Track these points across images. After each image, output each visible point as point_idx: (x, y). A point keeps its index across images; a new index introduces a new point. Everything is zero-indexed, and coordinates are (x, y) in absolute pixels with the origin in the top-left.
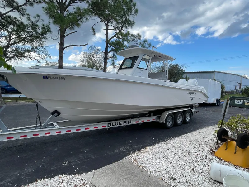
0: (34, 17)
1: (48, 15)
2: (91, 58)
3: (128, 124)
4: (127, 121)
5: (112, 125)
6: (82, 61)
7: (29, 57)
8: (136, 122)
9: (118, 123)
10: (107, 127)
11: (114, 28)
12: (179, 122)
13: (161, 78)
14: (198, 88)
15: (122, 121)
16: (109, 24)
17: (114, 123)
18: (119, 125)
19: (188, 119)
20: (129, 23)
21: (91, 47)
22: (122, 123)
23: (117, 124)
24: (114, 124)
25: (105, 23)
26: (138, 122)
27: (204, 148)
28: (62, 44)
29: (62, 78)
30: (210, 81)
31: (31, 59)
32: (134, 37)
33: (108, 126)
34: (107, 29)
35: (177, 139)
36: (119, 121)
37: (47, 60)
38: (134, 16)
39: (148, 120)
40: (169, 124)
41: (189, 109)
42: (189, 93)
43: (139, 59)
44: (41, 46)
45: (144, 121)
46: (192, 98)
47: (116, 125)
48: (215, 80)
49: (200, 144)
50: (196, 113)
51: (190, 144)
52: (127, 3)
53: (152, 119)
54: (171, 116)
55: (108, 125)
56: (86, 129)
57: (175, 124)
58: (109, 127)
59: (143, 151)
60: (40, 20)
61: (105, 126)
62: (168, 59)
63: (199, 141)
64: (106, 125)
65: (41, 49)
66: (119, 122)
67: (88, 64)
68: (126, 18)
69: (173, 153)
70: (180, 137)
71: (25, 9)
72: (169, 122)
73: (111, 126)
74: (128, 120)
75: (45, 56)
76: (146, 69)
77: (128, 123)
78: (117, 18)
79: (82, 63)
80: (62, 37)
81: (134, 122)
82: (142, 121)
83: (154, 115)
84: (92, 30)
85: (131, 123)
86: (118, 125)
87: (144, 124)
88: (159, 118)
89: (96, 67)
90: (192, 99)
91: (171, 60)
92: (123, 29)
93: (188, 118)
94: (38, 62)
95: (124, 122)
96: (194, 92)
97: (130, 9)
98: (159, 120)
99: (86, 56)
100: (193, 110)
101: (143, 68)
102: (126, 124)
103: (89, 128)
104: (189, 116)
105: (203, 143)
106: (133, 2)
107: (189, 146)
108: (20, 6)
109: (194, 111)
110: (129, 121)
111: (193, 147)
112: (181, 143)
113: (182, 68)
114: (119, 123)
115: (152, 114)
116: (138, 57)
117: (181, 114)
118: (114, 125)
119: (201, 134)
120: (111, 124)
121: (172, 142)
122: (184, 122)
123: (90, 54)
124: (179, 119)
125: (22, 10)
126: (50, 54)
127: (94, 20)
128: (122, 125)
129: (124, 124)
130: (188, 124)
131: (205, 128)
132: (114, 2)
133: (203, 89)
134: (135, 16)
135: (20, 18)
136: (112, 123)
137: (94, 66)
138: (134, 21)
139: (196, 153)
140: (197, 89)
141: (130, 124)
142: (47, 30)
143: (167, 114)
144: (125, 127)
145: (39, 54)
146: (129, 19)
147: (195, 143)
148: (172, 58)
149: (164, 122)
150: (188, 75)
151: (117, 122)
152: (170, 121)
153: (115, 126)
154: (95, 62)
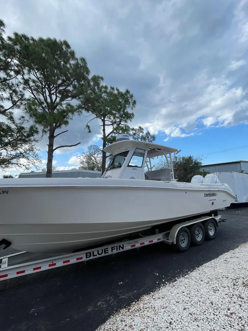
0: (19, 119)
1: (28, 114)
2: (92, 159)
3: (119, 251)
4: (117, 247)
5: (94, 256)
6: (82, 163)
7: (16, 164)
8: (132, 246)
9: (102, 250)
10: (84, 259)
11: (111, 123)
12: (199, 238)
13: (165, 178)
14: (220, 187)
15: (109, 247)
16: (106, 119)
17: (95, 251)
18: (105, 253)
19: (212, 233)
20: (129, 116)
21: (91, 146)
22: (110, 250)
23: (100, 252)
24: (96, 253)
25: (101, 119)
26: (134, 246)
27: (243, 296)
28: (51, 145)
29: (4, 192)
30: (235, 174)
31: (19, 166)
32: (135, 131)
33: (87, 257)
34: (104, 125)
35: (195, 274)
36: (103, 248)
37: (38, 165)
38: (132, 108)
39: (150, 242)
40: (184, 245)
41: (211, 217)
42: (207, 195)
43: (129, 155)
44: (31, 150)
45: (144, 243)
46: (213, 201)
47: (99, 254)
48: (242, 172)
49: (234, 285)
50: (223, 221)
51: (217, 285)
52: (123, 95)
53: (155, 239)
54: (186, 231)
55: (86, 255)
56: (50, 266)
57: (193, 243)
58: (88, 259)
59: (135, 307)
60: (25, 122)
61: (81, 258)
62: (172, 152)
63: (232, 276)
64: (83, 257)
65: (31, 153)
66: (105, 249)
67: (88, 165)
68: (124, 111)
69: (186, 313)
70: (200, 268)
71: (13, 112)
72: (184, 241)
73: (92, 257)
74: (117, 245)
75: (35, 160)
76: (141, 167)
77: (119, 249)
78: (114, 112)
79: (82, 165)
80: (52, 137)
81: (127, 247)
82: (141, 244)
83: (160, 232)
84: (87, 128)
85: (123, 248)
86: (103, 255)
87: (144, 249)
88: (167, 235)
89: (98, 167)
90: (213, 203)
91: (176, 152)
92: (121, 123)
93: (212, 231)
94: (26, 168)
95: (112, 248)
96: (214, 193)
97: (127, 101)
98: (168, 239)
99: (86, 156)
100: (218, 218)
101: (136, 166)
102: (115, 251)
103: (55, 264)
104: (212, 228)
105: (240, 282)
106: (129, 93)
107: (215, 291)
108: (6, 110)
109: (220, 219)
110: (120, 246)
111: (221, 293)
112: (202, 283)
113: (198, 161)
114: (105, 251)
115: (157, 230)
116: (128, 152)
117: (201, 227)
118: (96, 255)
119: (235, 260)
120: (90, 253)
121: (187, 280)
122: (207, 238)
123: (90, 154)
124: (198, 235)
125: (9, 114)
126: (41, 157)
127: (88, 117)
128: (110, 252)
129: (111, 251)
130: (214, 241)
131: (239, 248)
132: (109, 96)
133: (226, 186)
134: (134, 108)
135: (8, 123)
136: (93, 252)
137: (94, 167)
138: (133, 114)
139: (229, 310)
140: (218, 188)
141: (121, 250)
142: (33, 131)
143: (177, 229)
144: (114, 256)
145: (28, 159)
146: (127, 112)
147: (226, 282)
148: (176, 150)
149: (175, 243)
150: (206, 170)
151: (100, 249)
152: (184, 239)
153: (98, 256)
154: (97, 163)
